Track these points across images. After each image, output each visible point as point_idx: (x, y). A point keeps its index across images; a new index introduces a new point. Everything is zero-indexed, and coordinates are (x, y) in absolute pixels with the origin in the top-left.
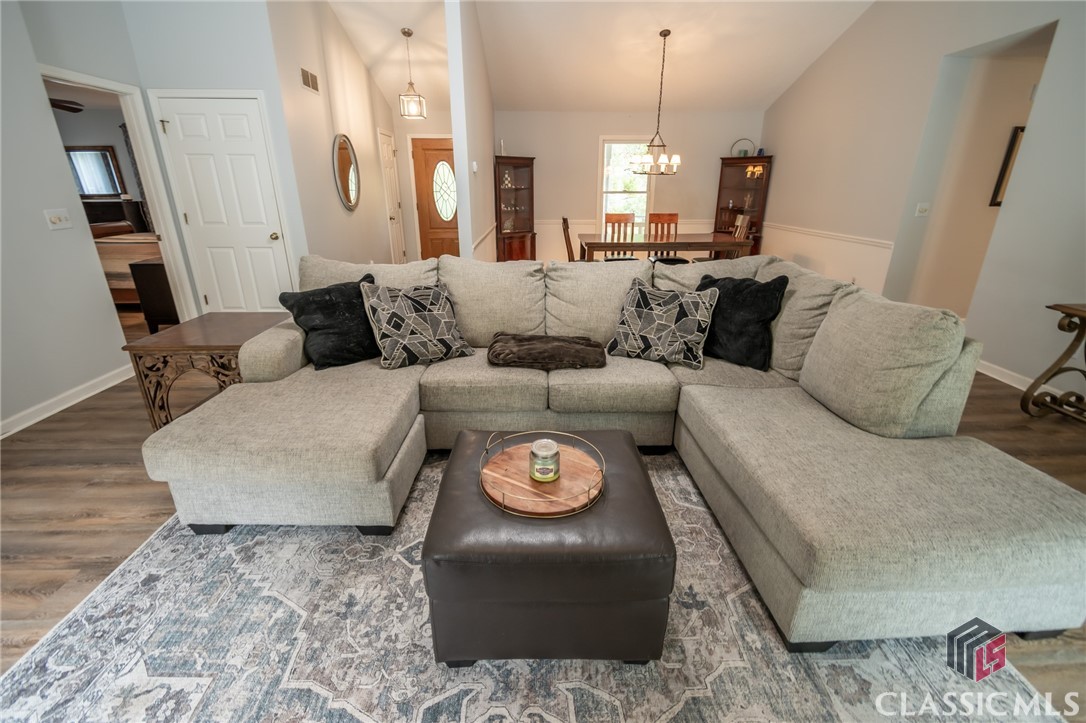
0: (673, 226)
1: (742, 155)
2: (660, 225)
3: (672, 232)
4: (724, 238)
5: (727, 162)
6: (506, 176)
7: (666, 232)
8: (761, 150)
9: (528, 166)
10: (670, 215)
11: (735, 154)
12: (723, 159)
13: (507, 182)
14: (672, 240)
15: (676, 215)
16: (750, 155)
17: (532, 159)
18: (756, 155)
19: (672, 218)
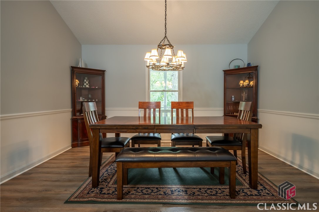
0: (190, 111)
1: (237, 68)
2: (180, 110)
3: (190, 115)
4: (232, 121)
5: (227, 73)
6: (85, 81)
7: (185, 115)
8: (249, 64)
9: (100, 75)
10: (187, 103)
11: (232, 67)
12: (225, 71)
13: (85, 84)
14: (190, 122)
15: (192, 103)
16: (241, 67)
17: (104, 71)
18: (246, 66)
19: (188, 105)
